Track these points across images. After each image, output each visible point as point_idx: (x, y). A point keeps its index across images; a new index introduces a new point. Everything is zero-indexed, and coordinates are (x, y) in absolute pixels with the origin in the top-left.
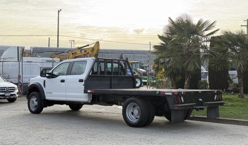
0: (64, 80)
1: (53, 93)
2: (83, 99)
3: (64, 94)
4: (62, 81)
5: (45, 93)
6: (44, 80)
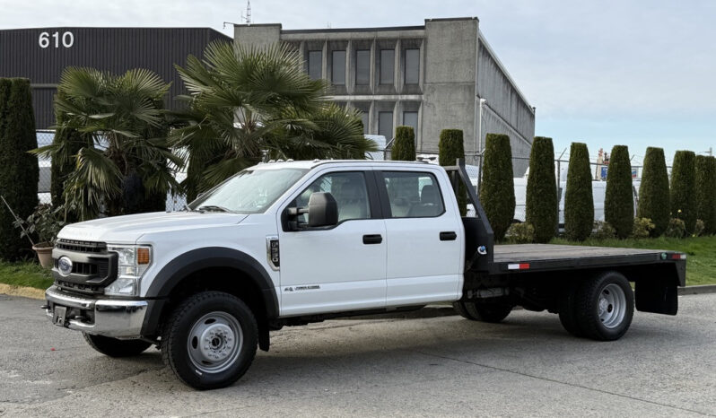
0: (380, 237)
1: (323, 287)
2: (455, 292)
3: (383, 283)
4: (372, 239)
5: (277, 289)
6: (270, 238)
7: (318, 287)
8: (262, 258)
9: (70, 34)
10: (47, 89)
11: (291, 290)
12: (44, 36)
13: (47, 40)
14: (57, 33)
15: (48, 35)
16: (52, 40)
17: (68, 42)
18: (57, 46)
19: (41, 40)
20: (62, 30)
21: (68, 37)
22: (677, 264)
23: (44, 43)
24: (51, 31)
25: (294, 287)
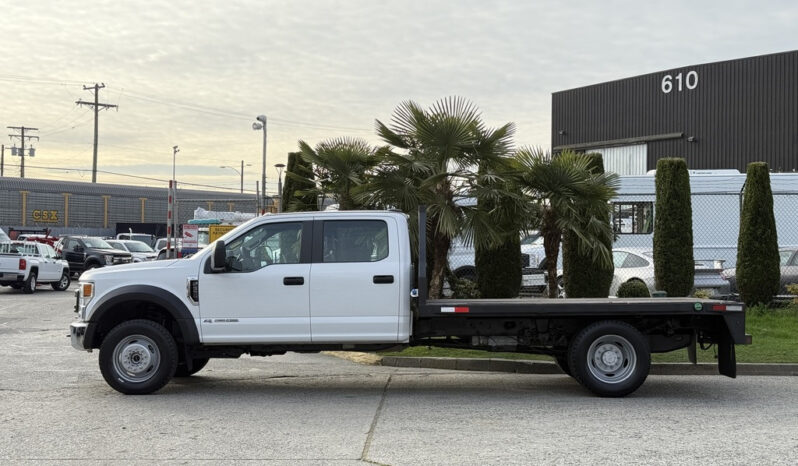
0: (302, 279)
1: (242, 321)
2: (393, 331)
3: (306, 320)
4: (291, 281)
5: (197, 321)
6: (190, 279)
7: (236, 321)
8: (182, 295)
9: (694, 73)
10: (670, 139)
11: (210, 321)
12: (667, 80)
13: (670, 84)
14: (680, 75)
15: (670, 78)
16: (675, 82)
17: (692, 83)
18: (680, 89)
19: (664, 84)
20: (685, 71)
21: (692, 76)
22: (725, 317)
23: (667, 87)
24: (674, 72)
25: (213, 320)
